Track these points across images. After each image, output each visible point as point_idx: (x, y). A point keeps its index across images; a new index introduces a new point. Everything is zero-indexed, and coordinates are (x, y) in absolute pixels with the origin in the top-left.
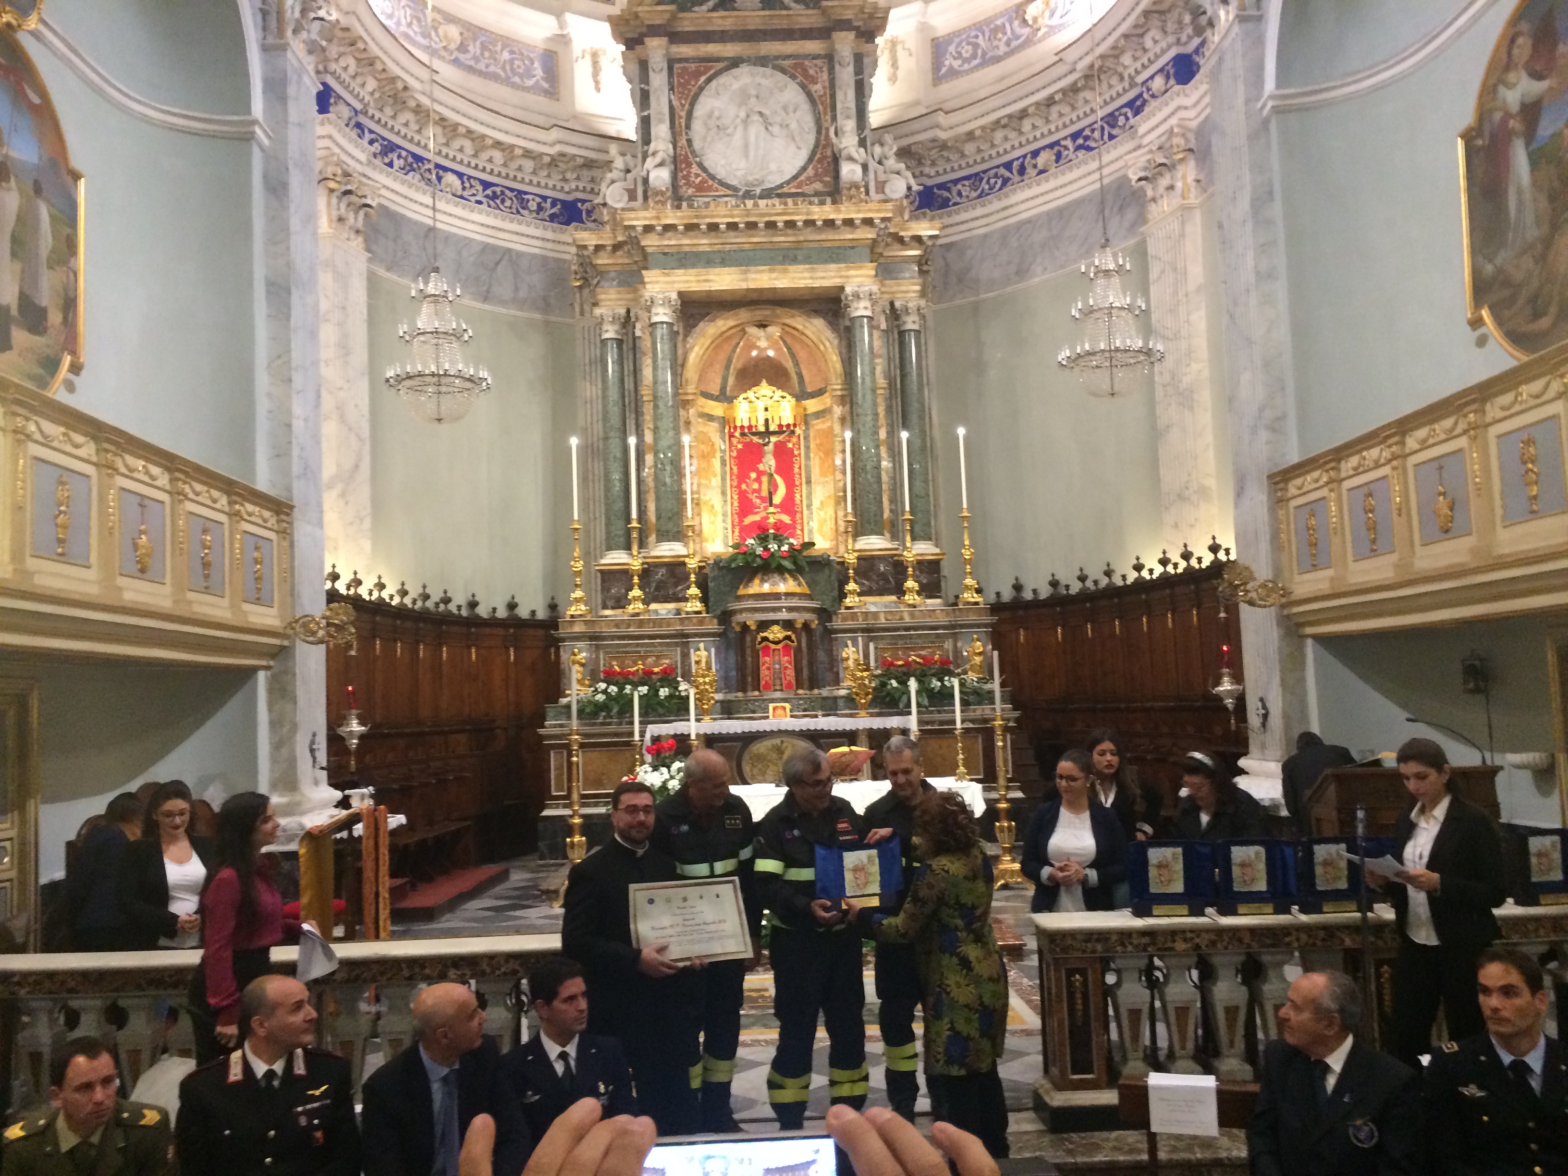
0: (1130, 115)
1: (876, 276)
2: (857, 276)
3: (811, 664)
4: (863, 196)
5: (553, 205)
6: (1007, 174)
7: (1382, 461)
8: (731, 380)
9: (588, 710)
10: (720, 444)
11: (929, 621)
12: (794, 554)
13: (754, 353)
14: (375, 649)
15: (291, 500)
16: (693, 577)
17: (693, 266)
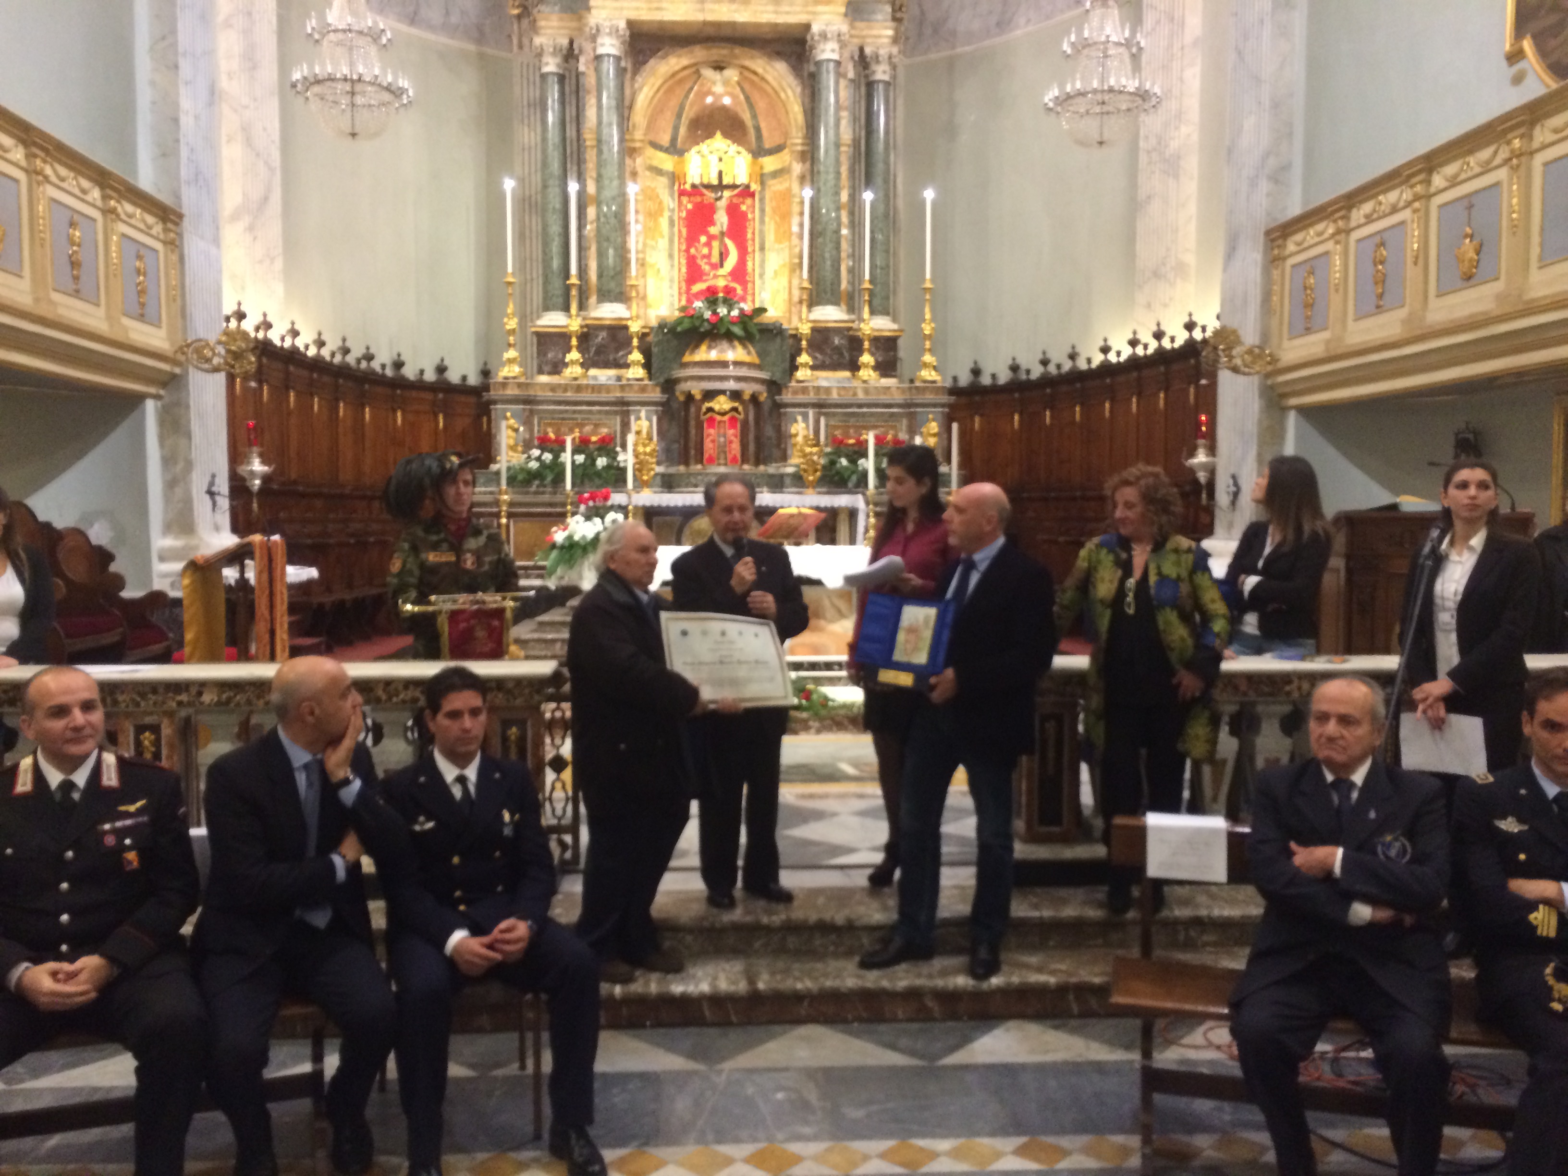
1: (846, 15)
2: (825, 13)
3: (758, 439)
7: (1402, 204)
8: (683, 131)
9: (520, 477)
10: (669, 202)
11: (884, 398)
12: (745, 319)
13: (709, 100)
14: (288, 401)
15: (181, 207)
16: (635, 342)
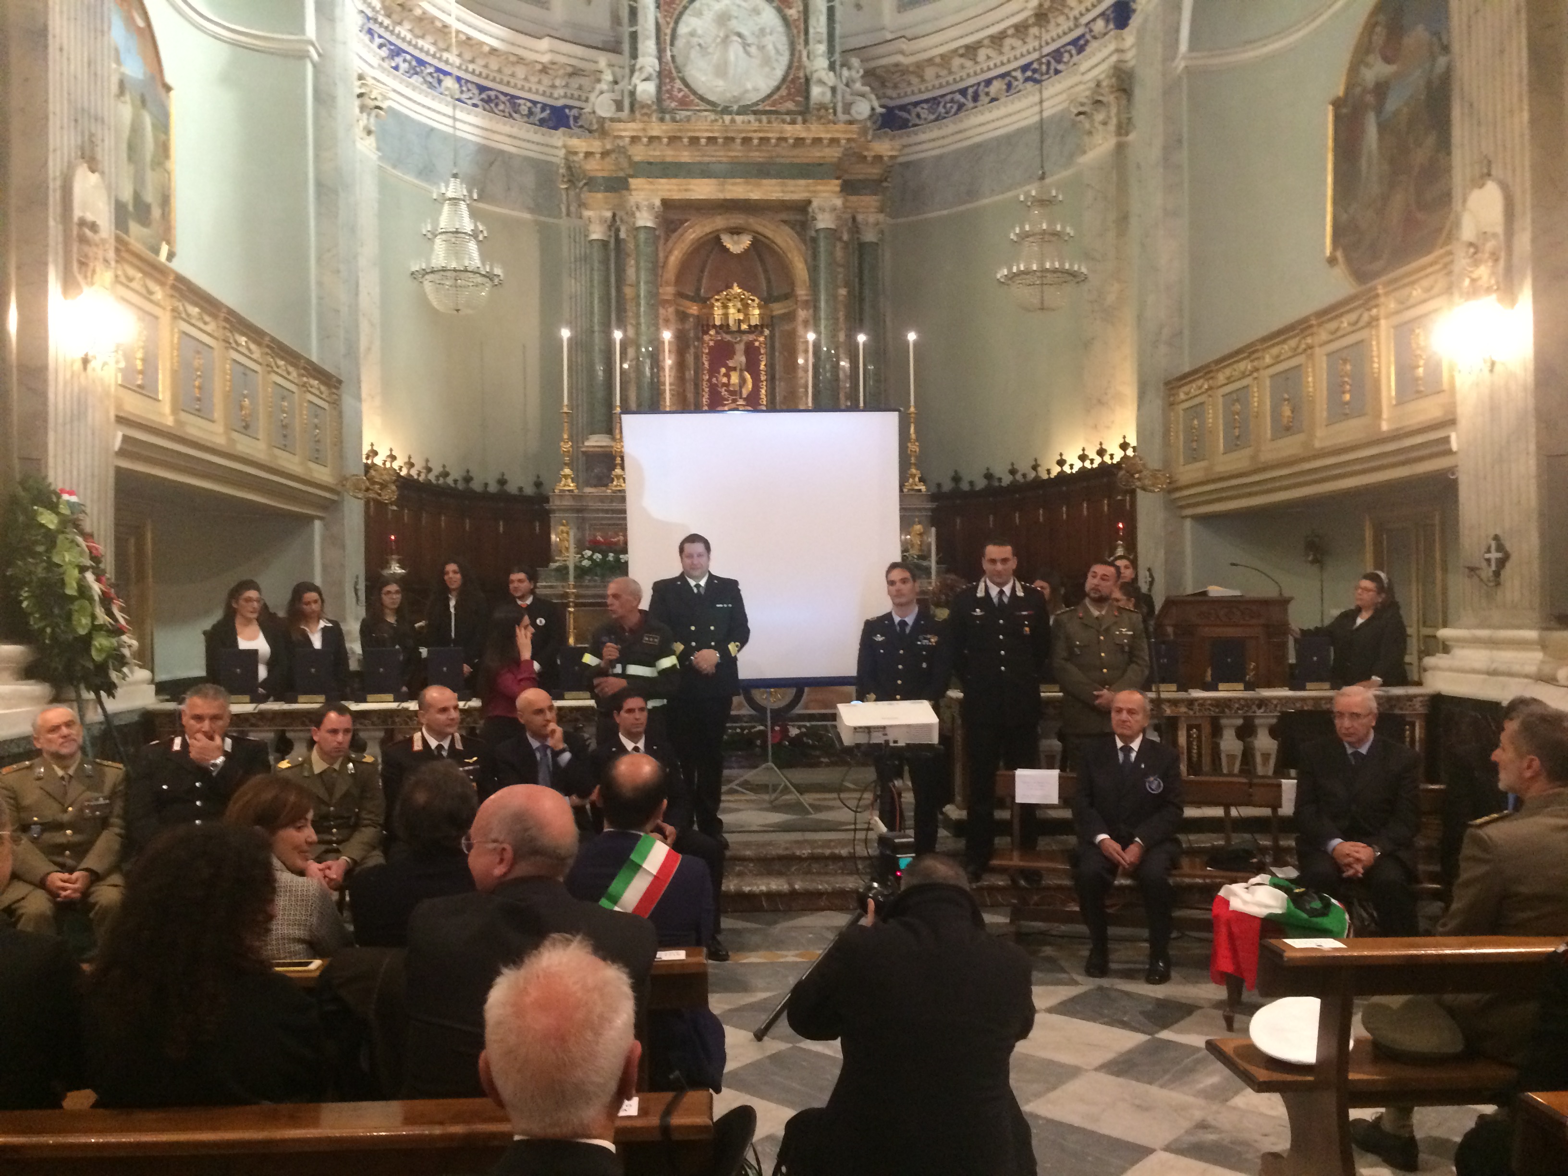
0: (1074, 52)
1: (840, 192)
2: (823, 192)
4: (831, 117)
5: (543, 110)
6: (962, 100)
7: (1247, 373)
8: (705, 283)
10: (694, 340)
15: (341, 376)
17: (676, 176)
